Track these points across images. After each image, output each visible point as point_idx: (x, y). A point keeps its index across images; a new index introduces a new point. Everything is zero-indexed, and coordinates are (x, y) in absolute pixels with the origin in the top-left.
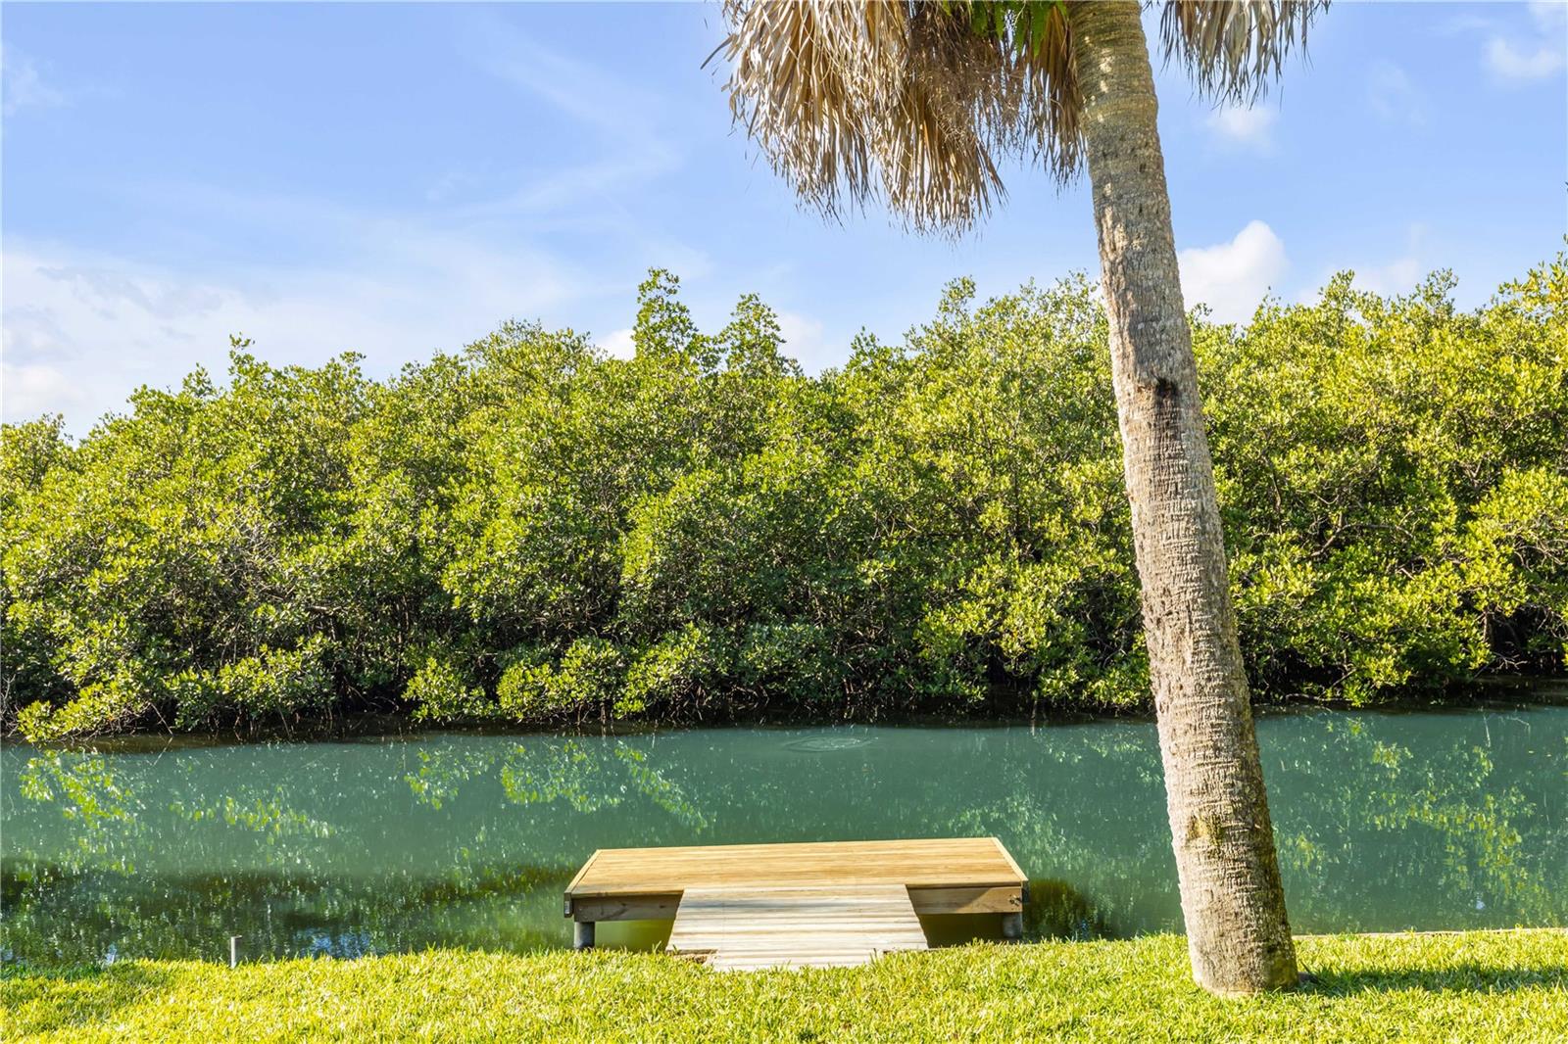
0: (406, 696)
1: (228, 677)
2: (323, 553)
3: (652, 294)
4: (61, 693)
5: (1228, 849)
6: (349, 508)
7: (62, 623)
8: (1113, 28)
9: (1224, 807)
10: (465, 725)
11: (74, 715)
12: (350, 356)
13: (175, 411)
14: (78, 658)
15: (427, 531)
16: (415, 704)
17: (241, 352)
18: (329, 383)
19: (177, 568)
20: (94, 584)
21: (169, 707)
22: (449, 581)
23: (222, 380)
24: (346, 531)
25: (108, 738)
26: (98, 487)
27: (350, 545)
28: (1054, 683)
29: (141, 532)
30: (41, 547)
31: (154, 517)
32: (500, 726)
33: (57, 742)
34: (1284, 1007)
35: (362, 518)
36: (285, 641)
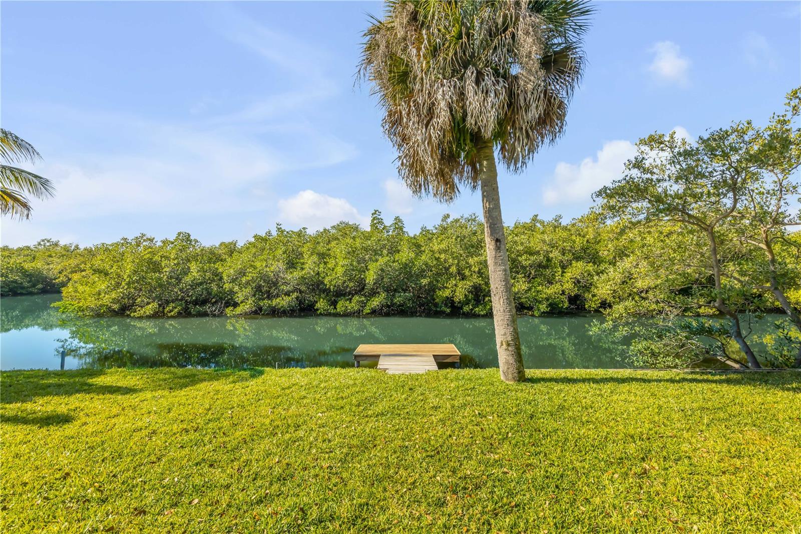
0: (315, 308)
1: (275, 302)
2: (297, 274)
3: (375, 216)
4: (236, 305)
5: (510, 348)
6: (303, 264)
7: (236, 288)
8: (487, 156)
9: (509, 339)
10: (329, 315)
11: (239, 310)
12: (304, 228)
13: (264, 240)
14: (239, 297)
15: (321, 269)
16: (317, 310)
17: (279, 227)
18: (300, 234)
19: (264, 277)
20: (244, 280)
21: (261, 309)
22: (326, 281)
23: (274, 233)
24: (302, 269)
25: (246, 315)
26: (245, 257)
27: (303, 273)
28: (466, 309)
29: (255, 268)
30: (232, 271)
31: (258, 264)
32: (337, 315)
33: (234, 316)
34: (522, 386)
35: (307, 266)
36: (288, 294)
